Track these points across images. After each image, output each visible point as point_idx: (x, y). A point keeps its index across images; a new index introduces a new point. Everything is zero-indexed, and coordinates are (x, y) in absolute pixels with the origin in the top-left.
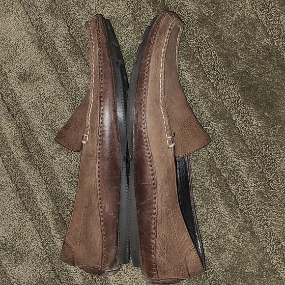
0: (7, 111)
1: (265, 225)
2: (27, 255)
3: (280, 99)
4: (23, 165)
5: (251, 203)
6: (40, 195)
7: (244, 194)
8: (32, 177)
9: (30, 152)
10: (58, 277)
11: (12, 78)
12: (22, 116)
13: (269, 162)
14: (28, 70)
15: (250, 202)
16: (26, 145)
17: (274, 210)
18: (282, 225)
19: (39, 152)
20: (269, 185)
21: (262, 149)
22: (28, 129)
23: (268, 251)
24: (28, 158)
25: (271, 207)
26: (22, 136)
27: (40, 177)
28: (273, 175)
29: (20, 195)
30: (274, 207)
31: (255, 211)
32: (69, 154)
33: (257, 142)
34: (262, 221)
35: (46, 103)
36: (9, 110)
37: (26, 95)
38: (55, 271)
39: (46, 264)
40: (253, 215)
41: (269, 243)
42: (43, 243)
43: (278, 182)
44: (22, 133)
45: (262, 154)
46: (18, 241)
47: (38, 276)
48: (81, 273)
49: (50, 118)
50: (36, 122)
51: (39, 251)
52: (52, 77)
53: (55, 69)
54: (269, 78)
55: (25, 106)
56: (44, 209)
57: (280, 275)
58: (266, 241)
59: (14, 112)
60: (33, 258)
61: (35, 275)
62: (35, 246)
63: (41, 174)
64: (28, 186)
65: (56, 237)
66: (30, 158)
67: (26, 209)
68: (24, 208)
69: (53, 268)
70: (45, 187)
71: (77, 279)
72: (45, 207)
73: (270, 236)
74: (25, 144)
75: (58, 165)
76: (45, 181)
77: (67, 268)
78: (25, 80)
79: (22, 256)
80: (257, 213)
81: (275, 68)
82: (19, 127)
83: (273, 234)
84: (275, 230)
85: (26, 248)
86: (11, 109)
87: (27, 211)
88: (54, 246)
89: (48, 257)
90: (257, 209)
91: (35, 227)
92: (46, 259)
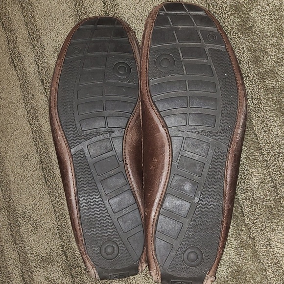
0: (41, 84)
1: (268, 245)
2: (42, 227)
7: (252, 207)
10: (65, 254)
15: (257, 217)
17: (280, 231)
21: (278, 161)
23: (268, 274)
25: (278, 226)
29: (42, 167)
30: (280, 227)
31: (260, 227)
33: (273, 152)
34: (266, 240)
36: (43, 82)
38: (62, 247)
39: (56, 239)
40: (257, 231)
41: (269, 266)
45: (277, 166)
46: (36, 212)
47: (48, 249)
51: (52, 225)
58: (267, 263)
59: (47, 85)
60: (47, 231)
61: (46, 248)
64: (50, 161)
67: (46, 182)
68: (44, 181)
69: (61, 245)
73: (272, 259)
77: (74, 247)
79: (37, 227)
80: (262, 230)
83: (275, 257)
84: (278, 253)
85: (42, 220)
86: (45, 82)
87: (47, 185)
88: (65, 224)
89: (59, 233)
90: (263, 226)
91: (52, 202)
92: (56, 234)
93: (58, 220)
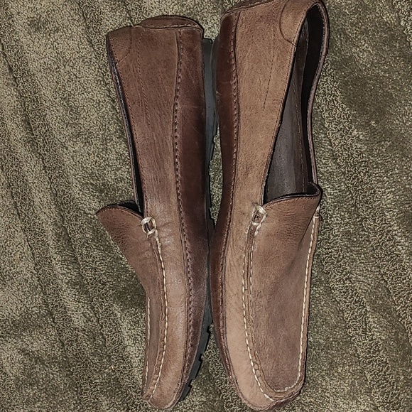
0: (8, 71)
1: (346, 279)
2: (12, 279)
3: (395, 104)
4: (22, 151)
5: (332, 247)
6: (40, 196)
7: (325, 233)
8: (31, 169)
9: (33, 134)
10: (51, 314)
11: (20, 23)
12: (28, 80)
13: (366, 192)
14: (44, 15)
15: (332, 245)
16: (29, 124)
17: (362, 261)
18: (370, 282)
19: (46, 136)
20: (361, 224)
21: (360, 173)
22: (35, 101)
23: (346, 316)
24: (29, 142)
25: (359, 255)
26: (25, 110)
27: (44, 171)
28: (369, 211)
29: (12, 192)
30: (363, 256)
31: (336, 258)
32: (87, 144)
33: (353, 162)
34: (344, 273)
35: (65, 66)
36: (11, 69)
37: (37, 51)
38: (47, 305)
39: (36, 294)
40: (333, 263)
41: (348, 306)
42: (36, 265)
43: (374, 222)
44: (25, 105)
45: (358, 179)
47: (23, 309)
48: (83, 313)
49: (68, 89)
50: (47, 93)
51: (29, 275)
52: (77, 29)
53: (82, 18)
54: (385, 72)
55: (33, 67)
56: (43, 217)
57: (356, 351)
58: (346, 302)
59: (18, 74)
60: (20, 284)
61: (19, 308)
62: (25, 268)
63: (45, 167)
64: (25, 182)
65: (55, 259)
66: (31, 142)
67: (18, 213)
68: (16, 212)
69: (45, 302)
70: (49, 187)
71: (77, 320)
72: (46, 215)
73: (352, 297)
74: (27, 123)
75: (70, 157)
76: (50, 179)
77: (65, 304)
78: (38, 29)
79: (4, 278)
80: (338, 262)
81: (395, 58)
82: (21, 96)
83: (356, 293)
84: (360, 288)
85: (12, 268)
86: (14, 68)
87: (19, 218)
88: (50, 271)
89: (40, 285)
90: (340, 255)
91: (28, 241)
92: (37, 287)
93: (39, 267)
